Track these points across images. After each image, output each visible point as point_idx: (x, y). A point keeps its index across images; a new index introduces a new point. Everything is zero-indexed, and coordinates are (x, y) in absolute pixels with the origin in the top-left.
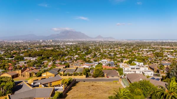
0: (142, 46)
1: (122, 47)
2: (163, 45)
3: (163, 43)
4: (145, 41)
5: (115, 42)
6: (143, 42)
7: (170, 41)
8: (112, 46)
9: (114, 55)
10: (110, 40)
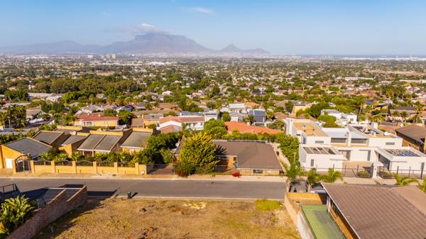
0: (339, 70)
1: (288, 73)
2: (396, 69)
3: (394, 63)
4: (346, 58)
5: (271, 61)
6: (343, 60)
7: (413, 59)
8: (261, 70)
9: (266, 91)
10: (257, 57)
